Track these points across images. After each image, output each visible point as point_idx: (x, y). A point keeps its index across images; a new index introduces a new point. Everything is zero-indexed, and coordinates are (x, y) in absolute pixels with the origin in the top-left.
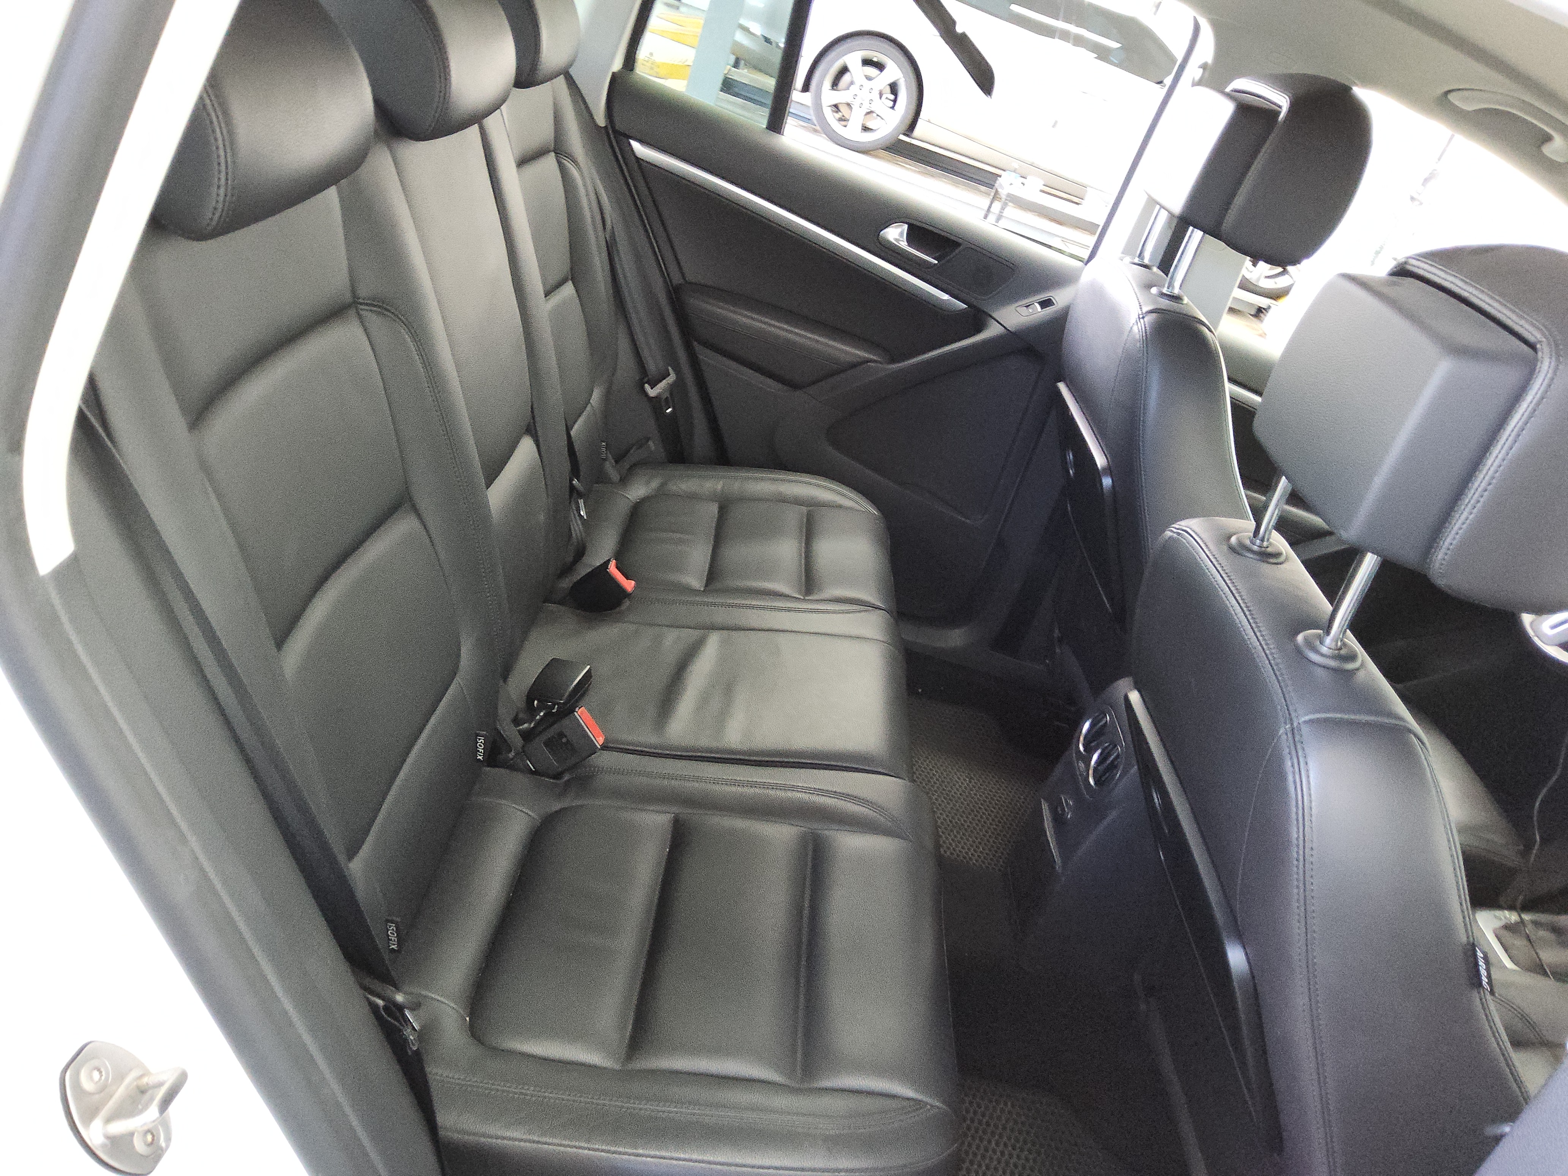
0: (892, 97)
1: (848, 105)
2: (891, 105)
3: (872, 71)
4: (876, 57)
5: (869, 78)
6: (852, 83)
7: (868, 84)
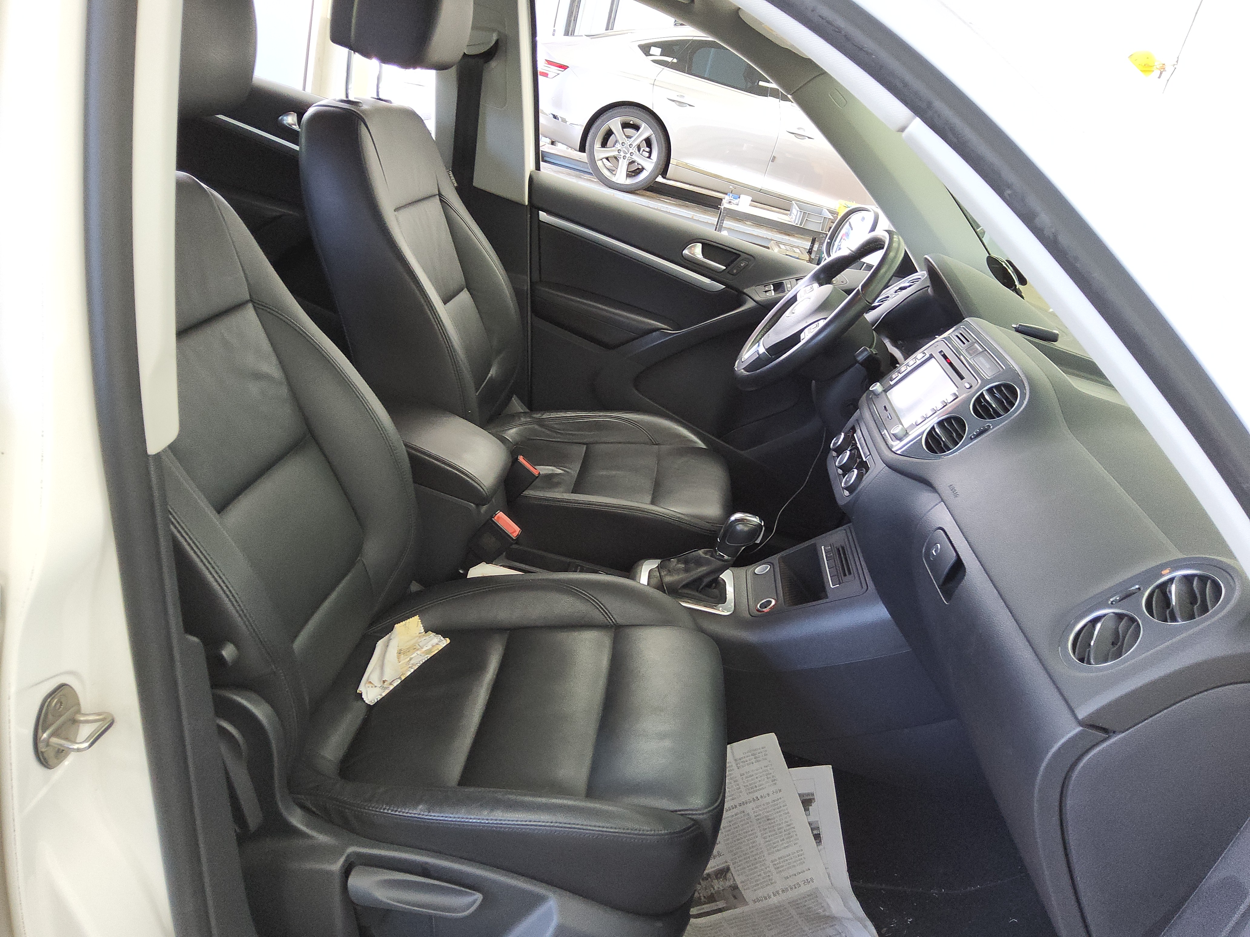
0: (648, 149)
1: (616, 158)
2: (648, 156)
3: (629, 131)
4: (633, 120)
5: (629, 137)
6: (616, 141)
7: (628, 142)
